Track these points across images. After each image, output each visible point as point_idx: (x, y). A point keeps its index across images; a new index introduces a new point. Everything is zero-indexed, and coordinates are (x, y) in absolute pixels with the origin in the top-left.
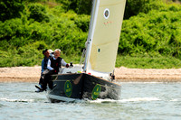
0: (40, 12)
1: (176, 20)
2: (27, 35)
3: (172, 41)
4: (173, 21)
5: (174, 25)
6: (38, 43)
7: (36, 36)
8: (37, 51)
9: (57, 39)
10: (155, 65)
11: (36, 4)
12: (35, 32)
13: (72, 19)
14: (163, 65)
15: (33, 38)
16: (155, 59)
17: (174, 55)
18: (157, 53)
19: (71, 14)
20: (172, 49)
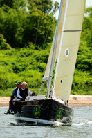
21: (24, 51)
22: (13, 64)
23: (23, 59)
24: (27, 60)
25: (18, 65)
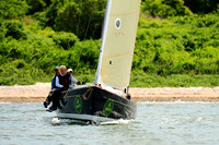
0: (17, 29)
1: (159, 37)
2: (6, 53)
3: (156, 58)
4: (156, 38)
5: (157, 42)
6: (17, 61)
7: (15, 54)
8: (16, 70)
9: (37, 57)
10: (140, 84)
11: (12, 21)
12: (14, 50)
13: (50, 37)
14: (148, 84)
15: (11, 56)
16: (140, 77)
17: (159, 73)
18: (142, 71)
19: (49, 31)
20: (157, 67)
21: (204, 19)
22: (185, 37)
23: (200, 30)
24: (206, 32)
25: (192, 38)
